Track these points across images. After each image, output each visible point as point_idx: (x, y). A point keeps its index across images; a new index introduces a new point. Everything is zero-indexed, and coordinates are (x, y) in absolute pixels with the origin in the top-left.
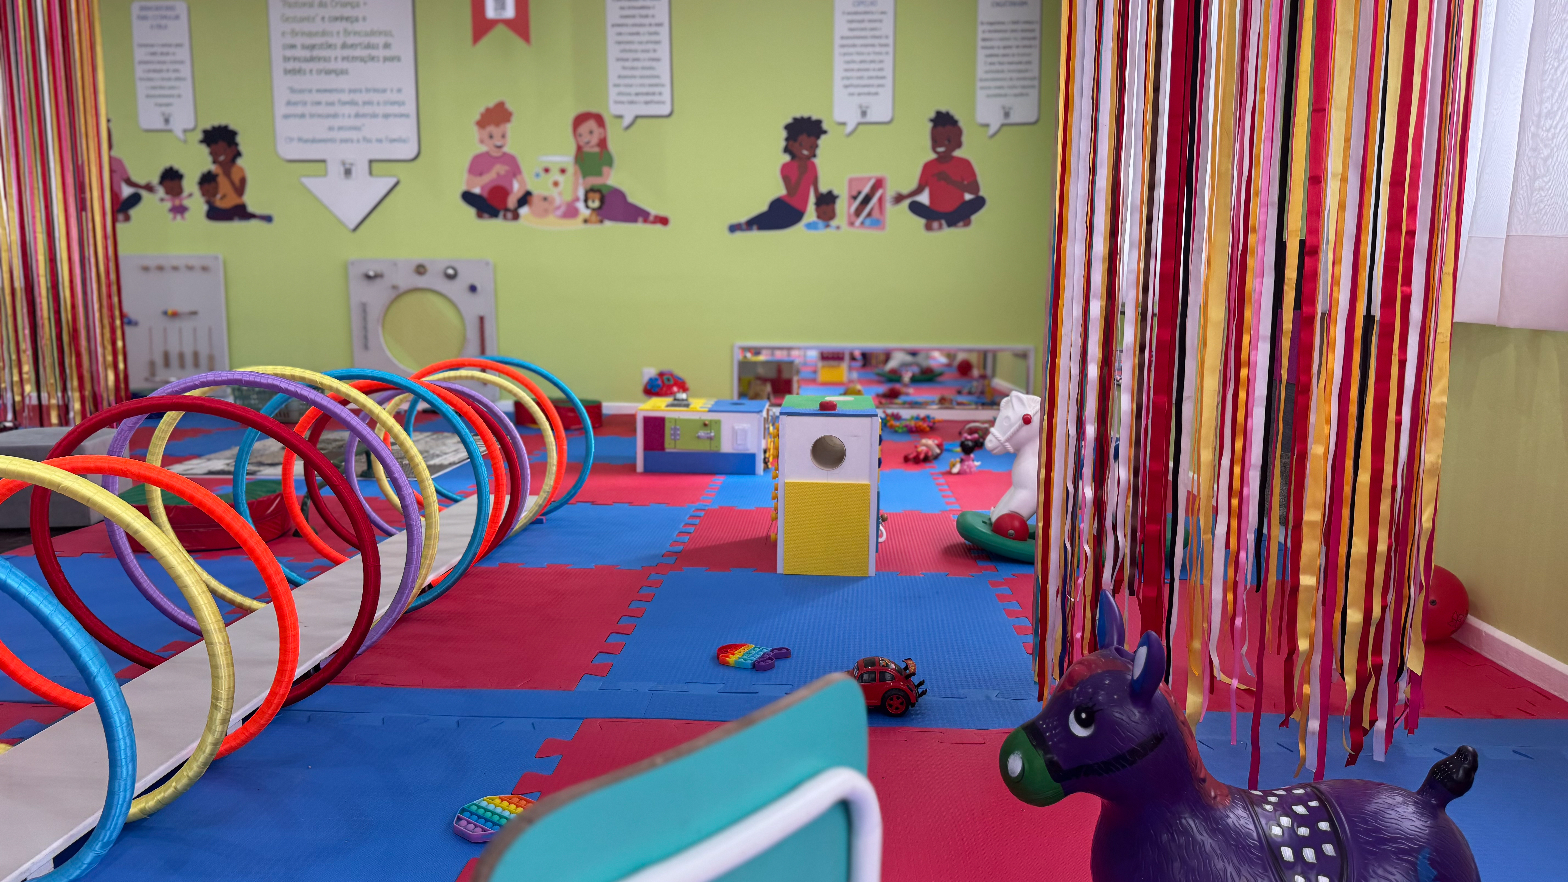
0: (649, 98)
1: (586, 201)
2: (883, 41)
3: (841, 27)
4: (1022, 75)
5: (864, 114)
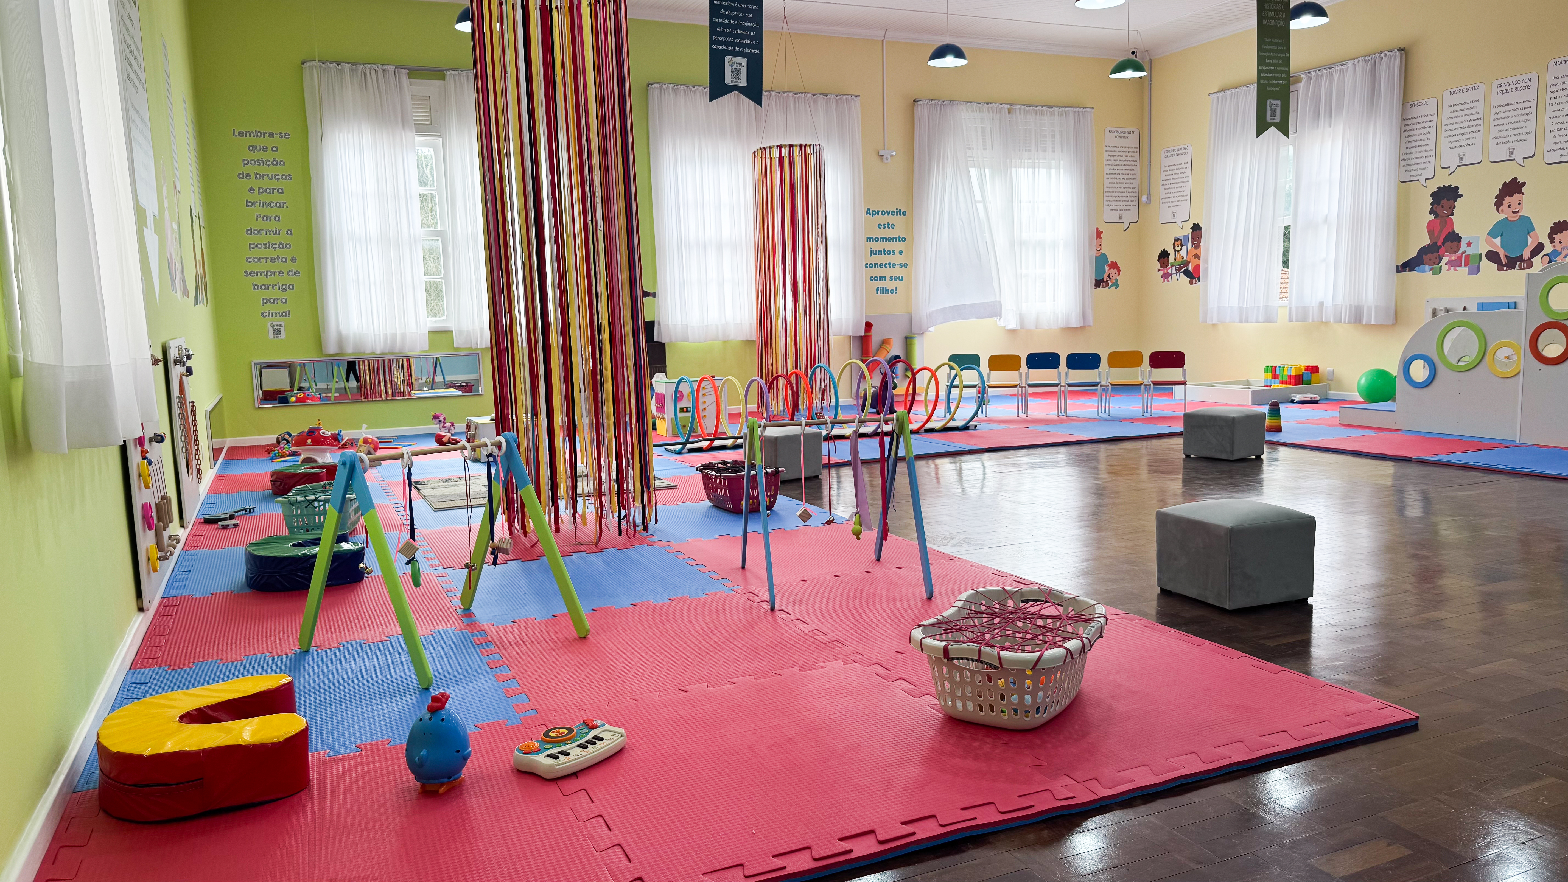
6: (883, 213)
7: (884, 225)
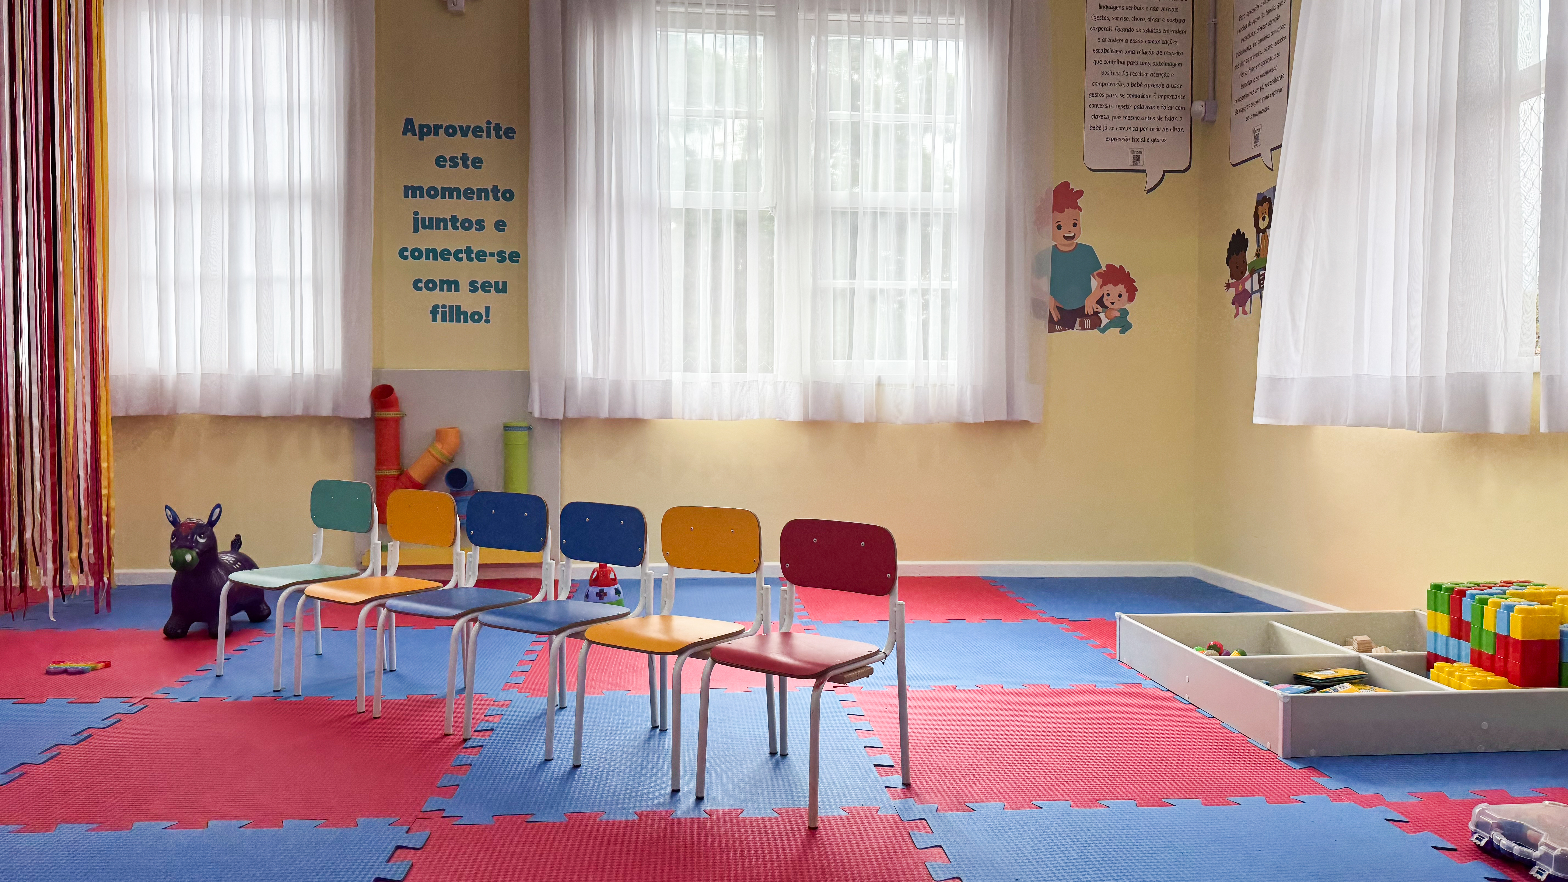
6: (451, 131)
7: (452, 159)
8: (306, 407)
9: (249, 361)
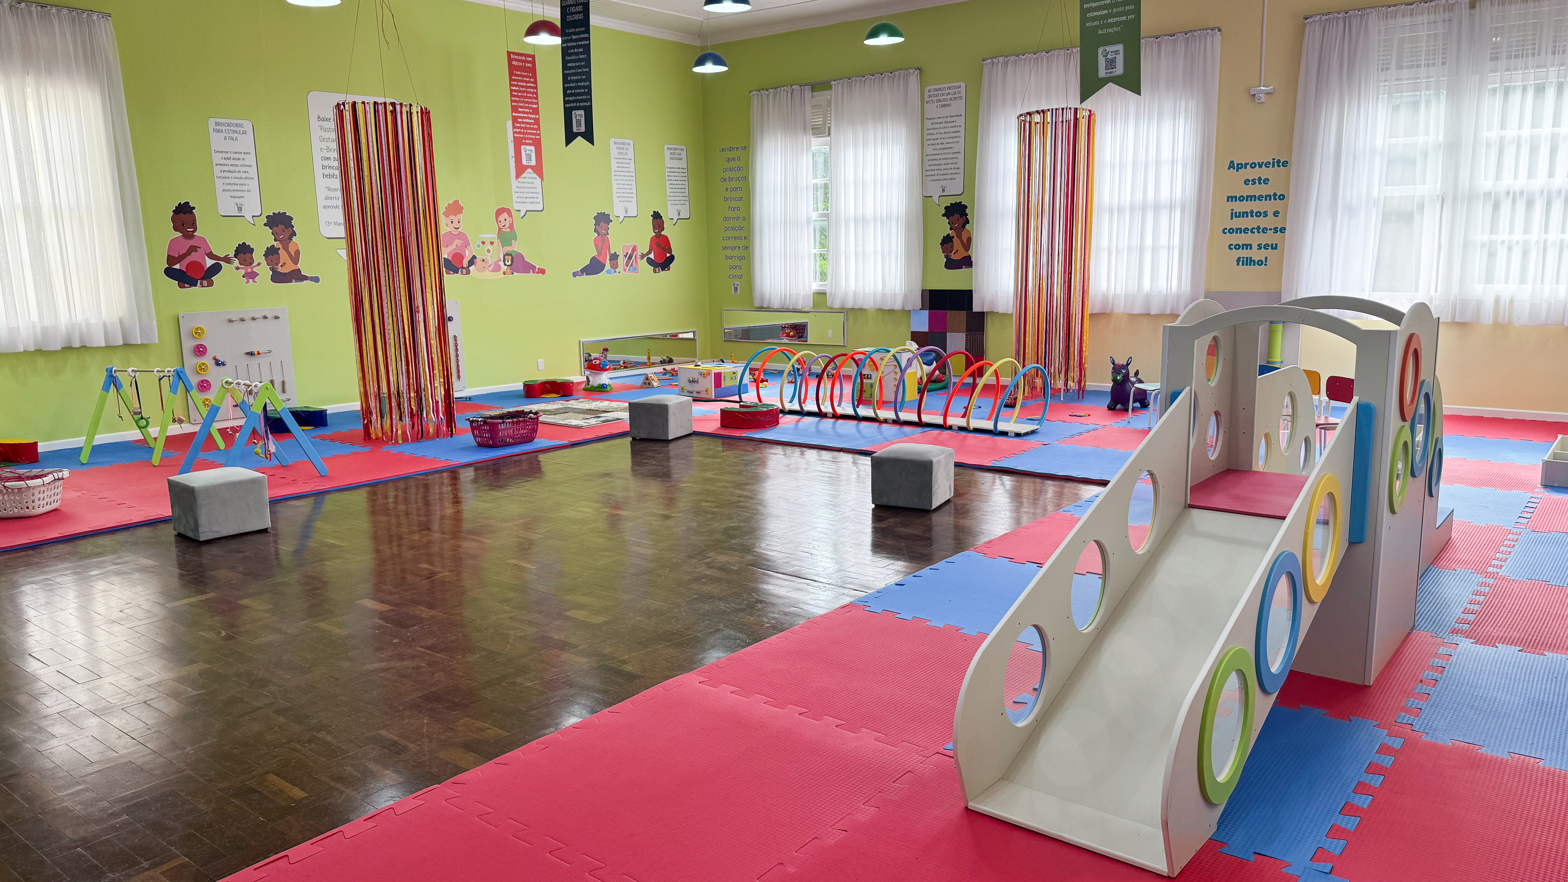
0: (532, 200)
1: (504, 261)
2: (631, 174)
3: (614, 166)
4: (683, 195)
5: (626, 212)
6: (1253, 165)
7: (1253, 180)
8: (1172, 310)
9: (1147, 286)
